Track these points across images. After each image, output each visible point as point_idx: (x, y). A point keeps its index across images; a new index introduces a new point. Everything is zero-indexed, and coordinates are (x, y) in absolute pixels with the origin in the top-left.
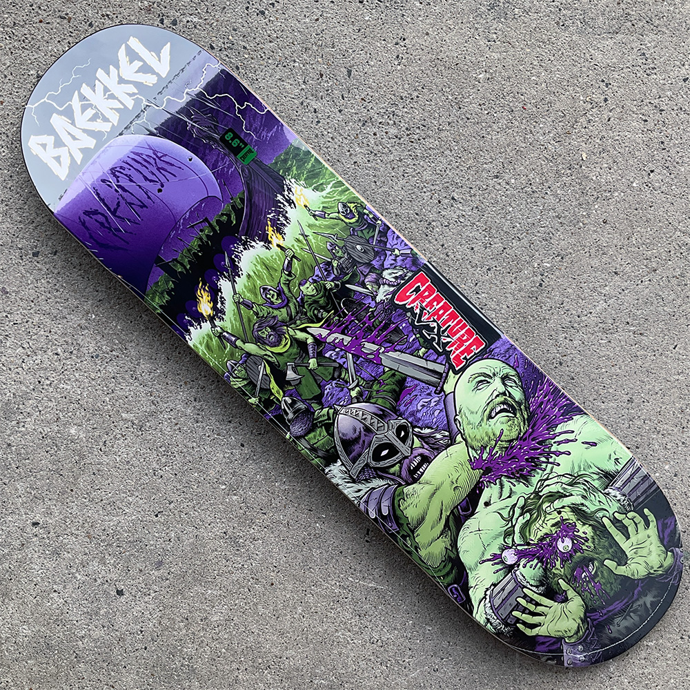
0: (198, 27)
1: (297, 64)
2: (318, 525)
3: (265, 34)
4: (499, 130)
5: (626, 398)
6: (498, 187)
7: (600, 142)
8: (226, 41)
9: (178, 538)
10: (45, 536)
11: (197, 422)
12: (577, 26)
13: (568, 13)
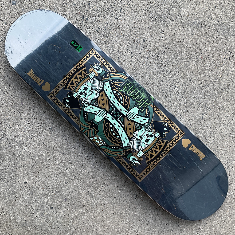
0: (95, 21)
1: (127, 37)
2: (120, 192)
3: (117, 25)
4: (193, 65)
5: (227, 159)
6: (190, 84)
7: (226, 72)
8: (104, 27)
9: (73, 192)
10: (28, 187)
11: (82, 153)
12: (222, 32)
13: (219, 27)
